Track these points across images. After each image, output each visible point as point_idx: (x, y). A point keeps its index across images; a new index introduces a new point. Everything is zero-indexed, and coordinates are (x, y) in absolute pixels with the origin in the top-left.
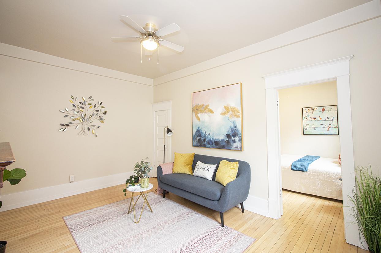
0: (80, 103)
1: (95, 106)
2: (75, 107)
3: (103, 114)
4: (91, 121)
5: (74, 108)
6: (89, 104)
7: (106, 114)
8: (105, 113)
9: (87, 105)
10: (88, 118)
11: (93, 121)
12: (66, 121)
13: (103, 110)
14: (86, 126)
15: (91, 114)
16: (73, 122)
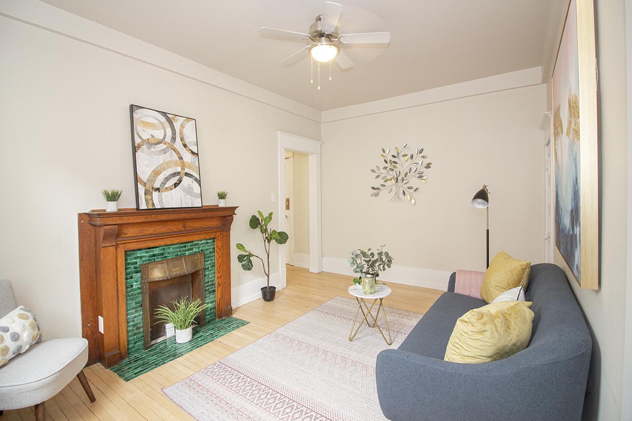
0: (394, 156)
1: (412, 157)
2: (387, 163)
3: (425, 167)
4: (406, 182)
5: (386, 165)
6: (404, 156)
7: (430, 167)
8: (428, 166)
9: (401, 158)
10: (404, 176)
11: (410, 180)
12: (378, 183)
13: (426, 161)
14: (401, 188)
15: (407, 170)
16: (385, 184)
